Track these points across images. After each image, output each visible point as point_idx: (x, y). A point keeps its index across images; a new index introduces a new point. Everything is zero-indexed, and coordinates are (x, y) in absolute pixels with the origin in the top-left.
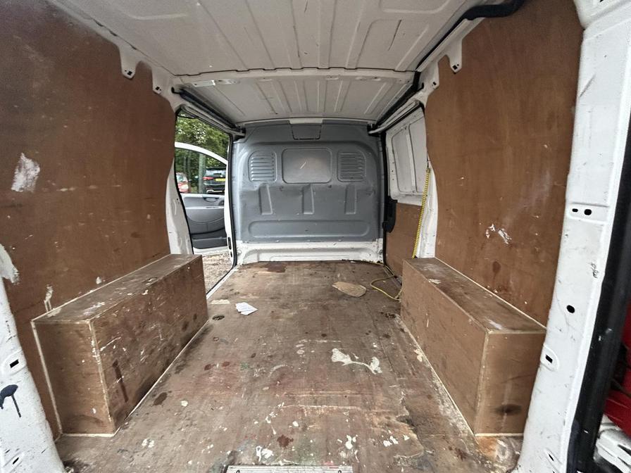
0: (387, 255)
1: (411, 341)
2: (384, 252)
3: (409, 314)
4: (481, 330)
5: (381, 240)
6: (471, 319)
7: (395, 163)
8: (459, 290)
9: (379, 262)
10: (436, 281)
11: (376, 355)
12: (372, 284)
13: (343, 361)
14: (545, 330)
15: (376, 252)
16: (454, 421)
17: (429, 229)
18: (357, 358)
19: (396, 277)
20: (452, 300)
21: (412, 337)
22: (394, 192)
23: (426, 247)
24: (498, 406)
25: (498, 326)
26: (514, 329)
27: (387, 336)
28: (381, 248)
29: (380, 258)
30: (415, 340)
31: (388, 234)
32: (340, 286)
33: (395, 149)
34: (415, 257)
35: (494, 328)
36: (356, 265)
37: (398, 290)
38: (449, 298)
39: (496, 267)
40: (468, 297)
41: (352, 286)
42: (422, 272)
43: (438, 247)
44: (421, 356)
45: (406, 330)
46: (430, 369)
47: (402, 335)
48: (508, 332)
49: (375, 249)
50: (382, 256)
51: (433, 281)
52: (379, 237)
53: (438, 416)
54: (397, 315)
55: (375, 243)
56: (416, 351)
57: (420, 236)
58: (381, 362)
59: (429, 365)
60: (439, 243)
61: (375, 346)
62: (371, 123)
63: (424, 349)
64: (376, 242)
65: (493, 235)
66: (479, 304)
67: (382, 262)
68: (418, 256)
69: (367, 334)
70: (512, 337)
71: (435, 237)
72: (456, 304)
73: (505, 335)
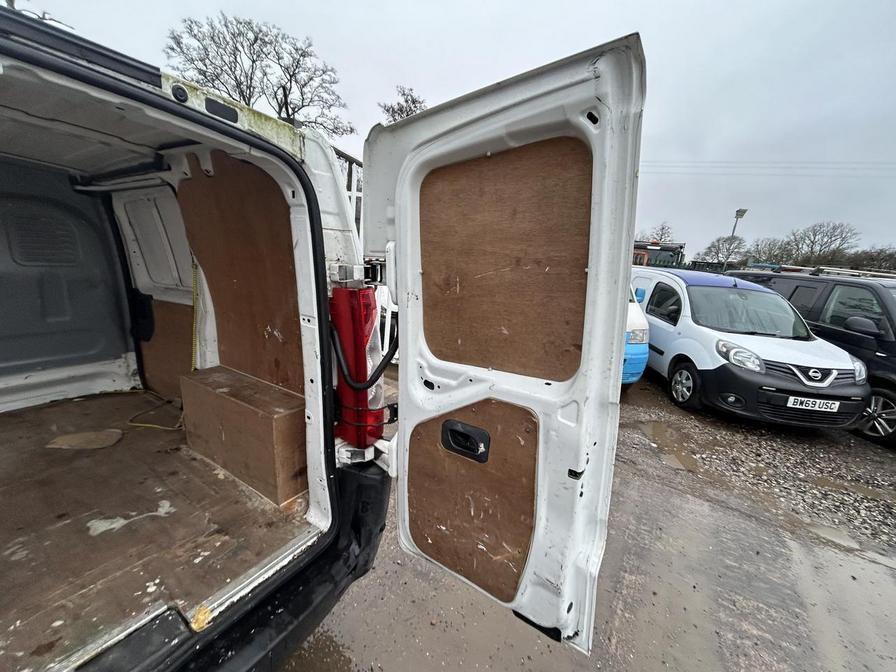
0: (147, 375)
1: (207, 465)
2: (141, 371)
3: (199, 437)
4: (268, 420)
5: (132, 356)
6: (261, 412)
7: (137, 240)
8: (247, 392)
9: (133, 388)
10: (225, 390)
11: (163, 498)
12: (131, 421)
13: (112, 526)
14: (304, 399)
15: (127, 375)
16: (262, 507)
17: (207, 333)
18: (134, 514)
19: (169, 402)
20: (242, 403)
21: (208, 460)
22: (143, 281)
23: (208, 353)
24: (292, 474)
25: (282, 410)
26: (292, 408)
27: (174, 473)
28: (134, 366)
29: (137, 382)
30: (212, 463)
31: (144, 345)
32: (63, 443)
33: (132, 220)
34: (196, 369)
35: (278, 413)
36: (87, 403)
37: (177, 418)
38: (239, 402)
39: (277, 363)
40: (257, 396)
41: (91, 435)
42: (207, 385)
43: (221, 353)
44: (221, 474)
45: (199, 457)
46: (234, 481)
47: (194, 463)
48: (288, 412)
49: (123, 371)
50: (138, 378)
51: (221, 390)
52: (127, 351)
53: (247, 511)
54: (182, 446)
55: (120, 362)
56: (216, 472)
57: (198, 343)
58: (171, 502)
59: (232, 477)
60: (222, 348)
61: (159, 490)
62: (77, 174)
63: (225, 466)
64: (123, 360)
65: (271, 335)
66: (267, 399)
67: (141, 386)
68: (198, 366)
69: (142, 483)
70: (292, 415)
71: (216, 343)
72: (246, 405)
73: (285, 416)
